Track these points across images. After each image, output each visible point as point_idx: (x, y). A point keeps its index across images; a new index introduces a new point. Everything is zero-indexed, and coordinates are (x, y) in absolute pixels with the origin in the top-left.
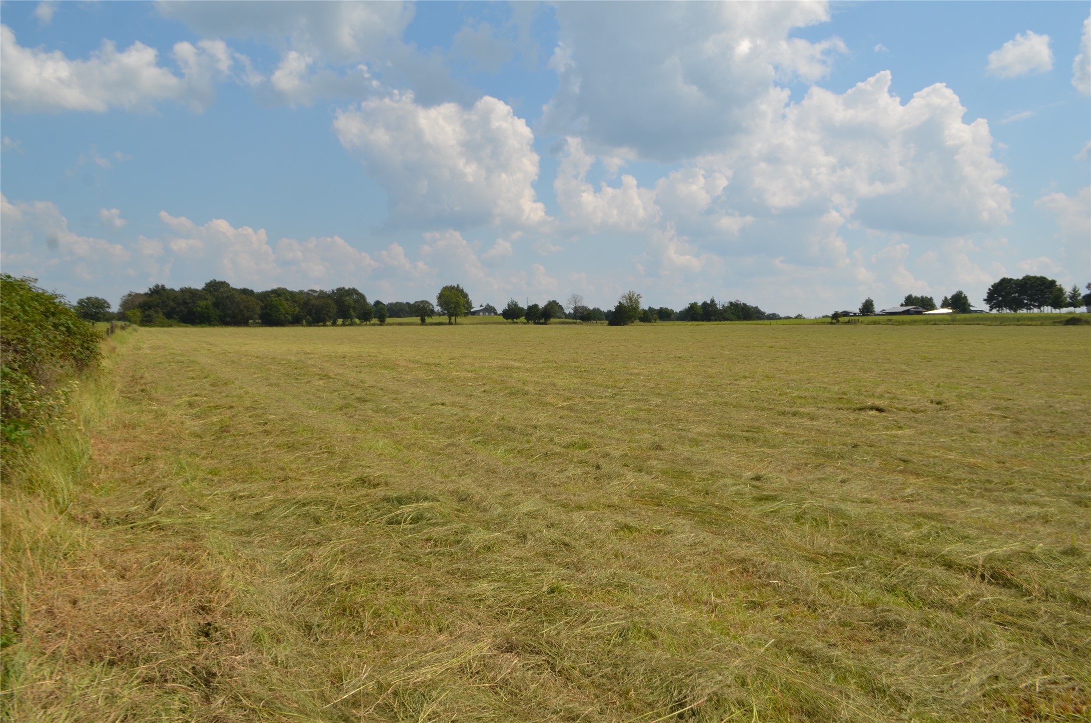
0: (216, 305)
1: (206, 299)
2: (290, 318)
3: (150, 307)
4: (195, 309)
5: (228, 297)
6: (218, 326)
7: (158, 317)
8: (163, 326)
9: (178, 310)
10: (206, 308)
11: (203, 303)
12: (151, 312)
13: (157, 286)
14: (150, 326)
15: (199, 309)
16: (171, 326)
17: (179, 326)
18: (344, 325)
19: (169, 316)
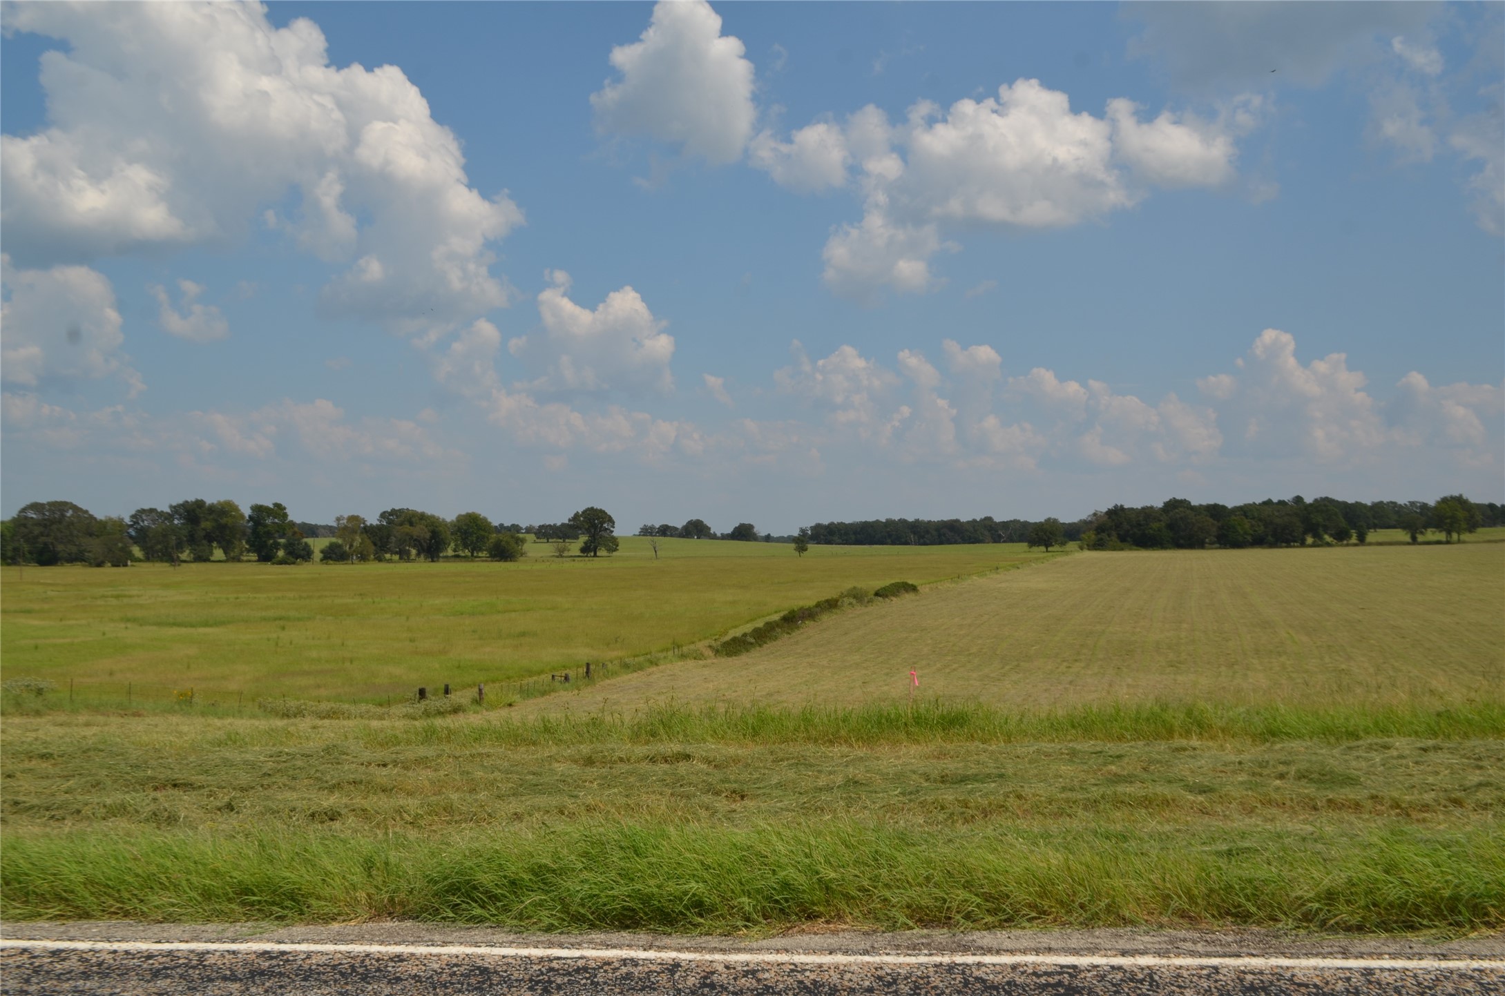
0: (1170, 527)
1: (1160, 521)
2: (1249, 538)
3: (1103, 531)
4: (1147, 532)
5: (1181, 518)
6: (1170, 549)
7: (1111, 540)
8: (1114, 550)
9: (1131, 532)
10: (1159, 530)
11: (1155, 525)
12: (1104, 536)
13: (1116, 506)
14: (1103, 550)
15: (1151, 532)
16: (1122, 549)
17: (1131, 549)
18: (1313, 545)
19: (1123, 539)
